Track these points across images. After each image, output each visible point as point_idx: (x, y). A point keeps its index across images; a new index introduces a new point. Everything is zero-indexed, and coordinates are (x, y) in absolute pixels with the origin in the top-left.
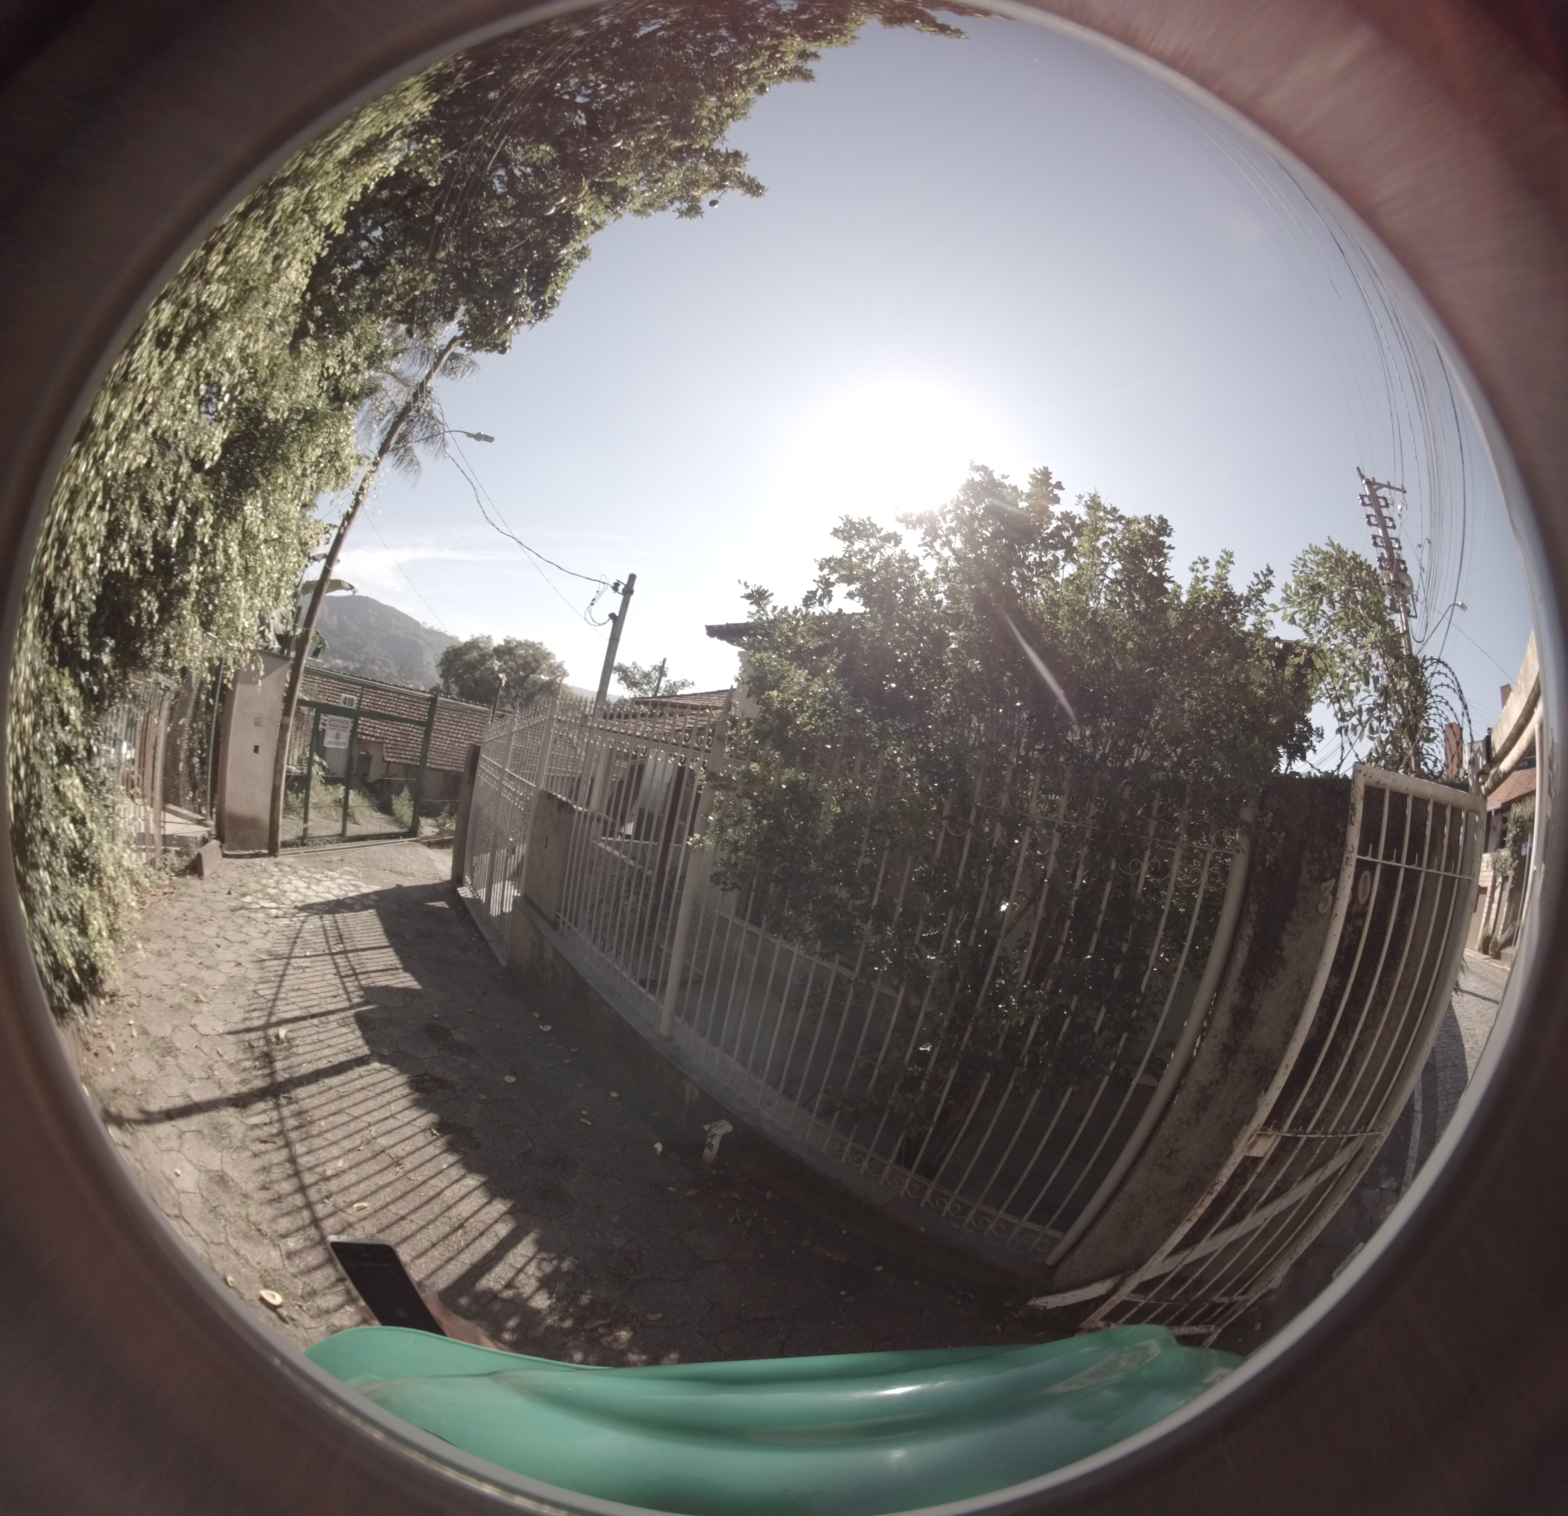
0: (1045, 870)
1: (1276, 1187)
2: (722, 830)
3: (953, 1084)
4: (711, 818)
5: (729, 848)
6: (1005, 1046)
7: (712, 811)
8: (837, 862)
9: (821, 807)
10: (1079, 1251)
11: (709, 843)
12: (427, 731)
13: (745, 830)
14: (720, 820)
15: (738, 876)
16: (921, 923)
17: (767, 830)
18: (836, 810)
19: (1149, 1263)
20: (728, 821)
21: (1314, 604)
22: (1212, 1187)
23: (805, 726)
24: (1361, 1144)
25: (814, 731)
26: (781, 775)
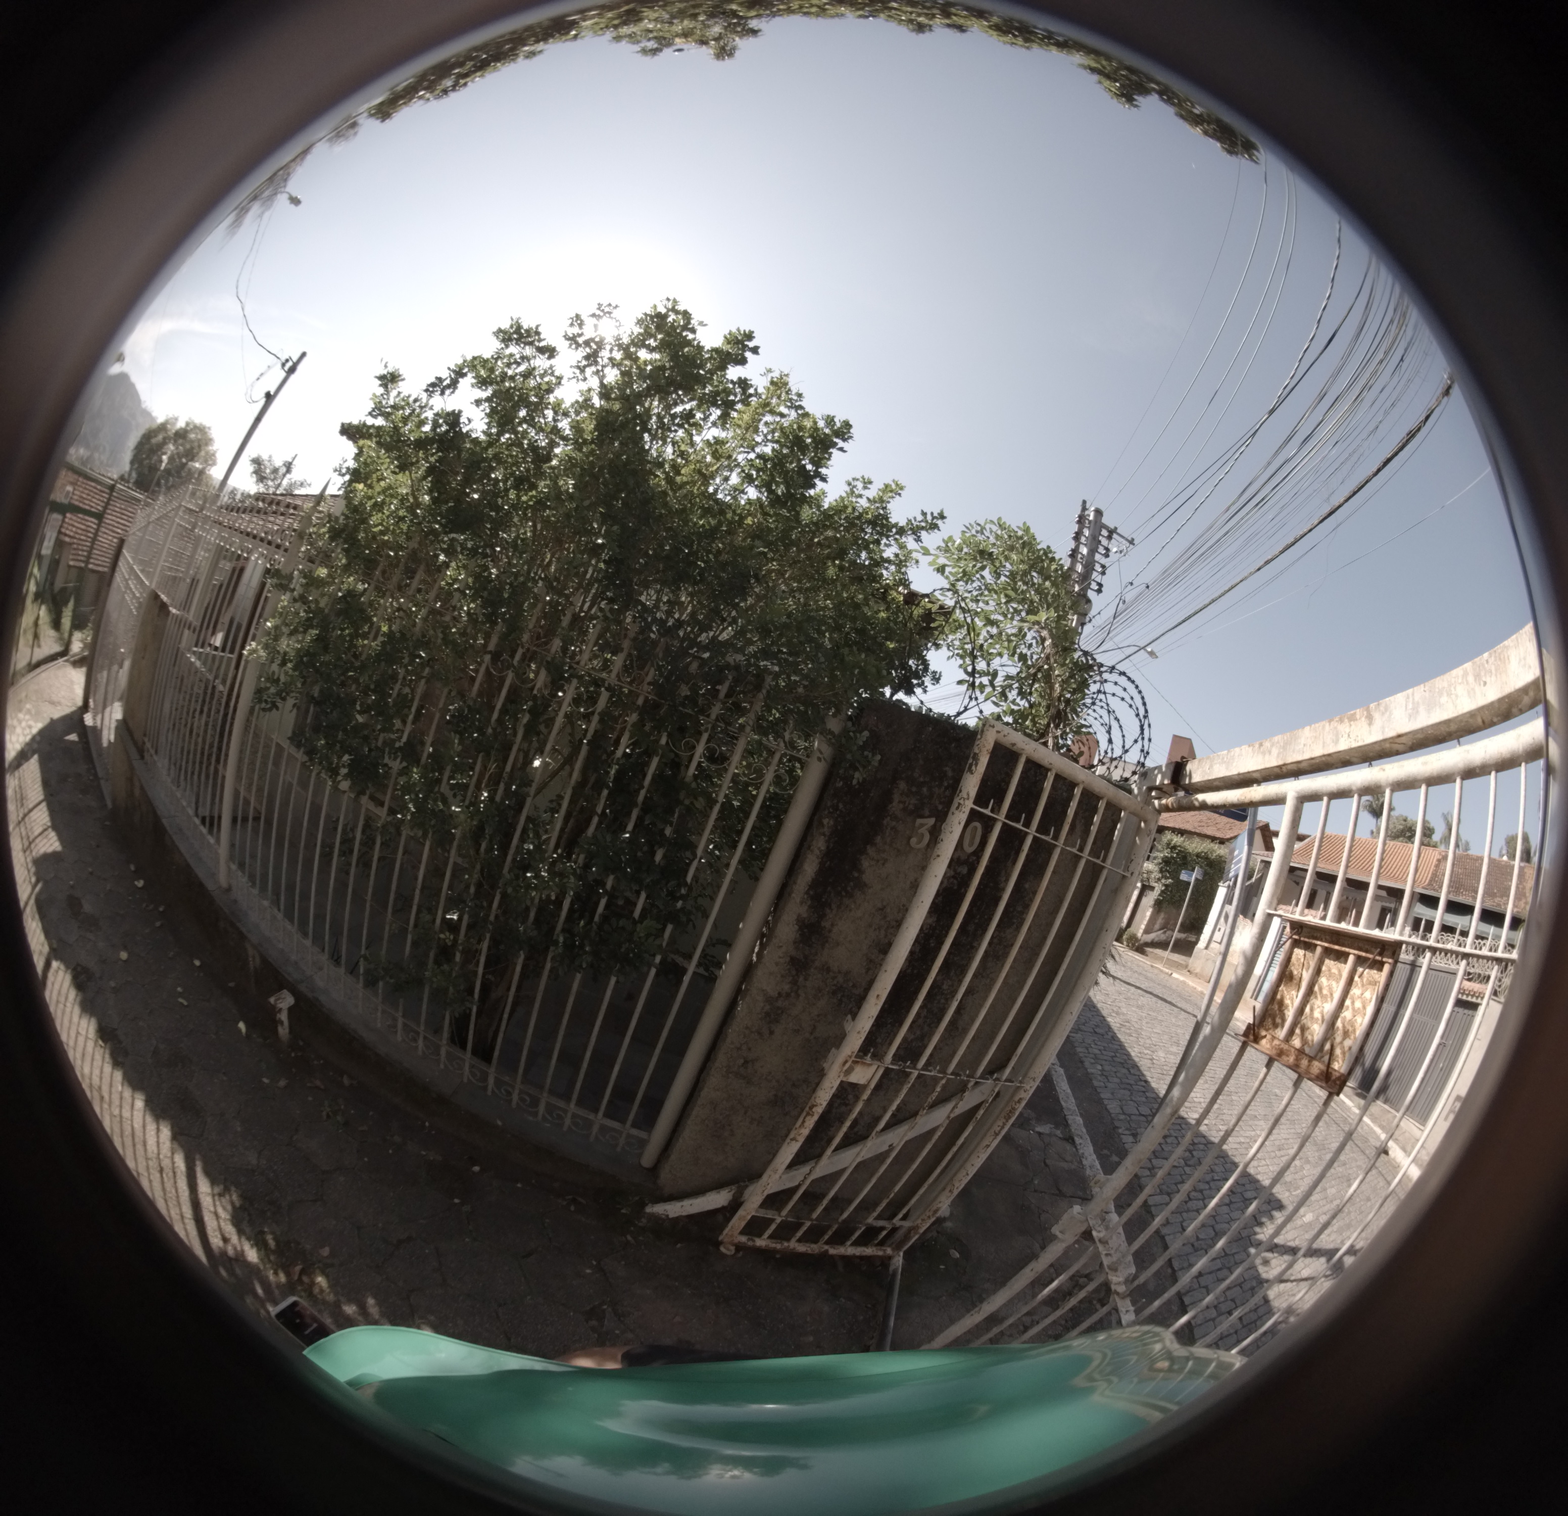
0: (586, 730)
1: (893, 1115)
2: (276, 639)
3: (488, 957)
4: (269, 624)
5: (278, 661)
6: (537, 920)
7: (274, 617)
8: (372, 687)
9: (372, 624)
10: (674, 1156)
11: (262, 653)
12: (99, 525)
13: (298, 641)
14: (276, 628)
15: (279, 694)
16: (449, 768)
17: (312, 641)
18: (385, 629)
19: (765, 1177)
20: (285, 630)
21: (974, 566)
22: (811, 1108)
23: (376, 526)
24: (996, 1090)
25: (382, 533)
26: (343, 583)
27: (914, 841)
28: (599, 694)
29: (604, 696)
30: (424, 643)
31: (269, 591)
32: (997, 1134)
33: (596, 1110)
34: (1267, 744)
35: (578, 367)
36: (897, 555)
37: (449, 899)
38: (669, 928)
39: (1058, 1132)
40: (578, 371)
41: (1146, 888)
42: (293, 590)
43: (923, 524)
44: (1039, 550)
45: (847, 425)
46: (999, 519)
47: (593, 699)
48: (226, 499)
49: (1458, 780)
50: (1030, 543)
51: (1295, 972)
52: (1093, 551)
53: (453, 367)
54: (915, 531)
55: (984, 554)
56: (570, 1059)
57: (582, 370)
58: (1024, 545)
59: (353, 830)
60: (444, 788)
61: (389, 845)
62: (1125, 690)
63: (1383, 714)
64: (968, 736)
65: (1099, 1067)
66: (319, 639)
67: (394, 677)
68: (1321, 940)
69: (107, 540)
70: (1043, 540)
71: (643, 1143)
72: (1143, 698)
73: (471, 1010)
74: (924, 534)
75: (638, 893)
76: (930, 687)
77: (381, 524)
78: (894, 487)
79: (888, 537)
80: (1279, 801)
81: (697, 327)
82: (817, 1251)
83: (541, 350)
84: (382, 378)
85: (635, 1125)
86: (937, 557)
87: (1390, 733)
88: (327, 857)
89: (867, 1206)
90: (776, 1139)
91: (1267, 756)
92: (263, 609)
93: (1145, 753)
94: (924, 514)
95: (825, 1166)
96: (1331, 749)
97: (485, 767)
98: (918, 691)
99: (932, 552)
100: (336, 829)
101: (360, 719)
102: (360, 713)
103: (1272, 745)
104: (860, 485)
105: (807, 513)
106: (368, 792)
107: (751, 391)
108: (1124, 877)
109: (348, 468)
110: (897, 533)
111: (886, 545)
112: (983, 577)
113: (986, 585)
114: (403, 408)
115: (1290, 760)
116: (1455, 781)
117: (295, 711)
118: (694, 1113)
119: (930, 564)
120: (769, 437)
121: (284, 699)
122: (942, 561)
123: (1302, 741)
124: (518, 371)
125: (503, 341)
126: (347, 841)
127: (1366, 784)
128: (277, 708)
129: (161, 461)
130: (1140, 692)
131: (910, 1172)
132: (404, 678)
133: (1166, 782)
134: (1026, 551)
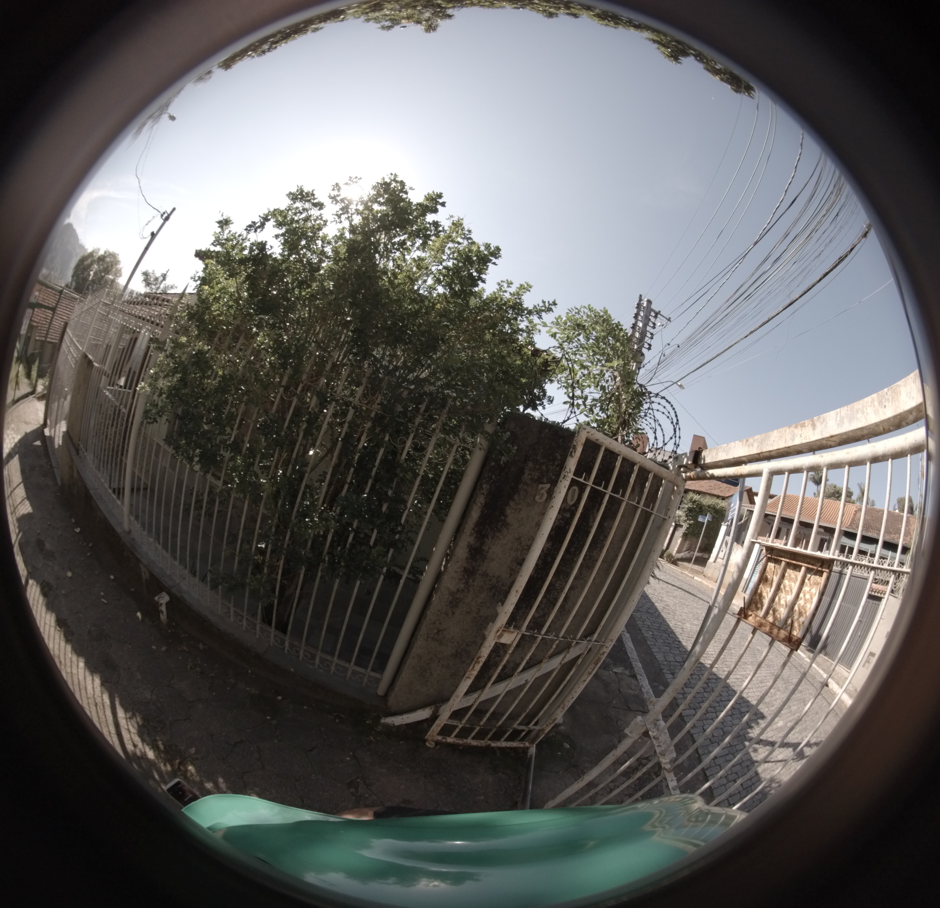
0: (341, 433)
1: (527, 663)
2: (156, 380)
3: (283, 570)
4: (152, 371)
5: (157, 394)
6: (312, 546)
7: (155, 367)
8: (213, 408)
9: (213, 370)
10: (396, 689)
11: (148, 389)
12: (53, 315)
13: (169, 381)
14: (156, 373)
15: (158, 413)
16: (259, 456)
17: (177, 381)
18: (220, 373)
19: (451, 700)
20: (162, 375)
21: (574, 333)
22: (478, 659)
23: (215, 311)
24: (589, 647)
25: (219, 315)
26: (195, 346)
27: (537, 497)
28: (348, 411)
29: (351, 411)
30: (243, 381)
31: (152, 352)
32: (590, 674)
33: (349, 661)
34: (751, 440)
35: (337, 215)
36: (527, 327)
37: (260, 535)
38: (391, 551)
39: (627, 672)
40: (336, 217)
41: (677, 526)
42: (166, 351)
43: (543, 308)
44: (613, 324)
45: (498, 249)
46: (589, 305)
47: (344, 414)
48: (127, 296)
49: (868, 464)
50: (608, 320)
51: (769, 577)
52: (645, 325)
53: (262, 215)
54: (538, 312)
55: (579, 326)
56: (333, 631)
57: (339, 216)
58: (604, 321)
59: (202, 494)
60: (256, 468)
61: (224, 503)
62: (664, 407)
63: (822, 423)
64: (570, 435)
65: (651, 633)
66: (181, 380)
67: (226, 402)
68: (785, 558)
69: (58, 323)
70: (616, 318)
71: (378, 681)
72: (675, 412)
73: (274, 602)
74: (543, 314)
75: (372, 530)
76: (547, 406)
77: (218, 310)
78: (526, 286)
79: (522, 316)
80: (758, 474)
81: (408, 190)
82: (484, 745)
83: (315, 205)
84: (220, 222)
85: (373, 670)
86: (552, 328)
87: (826, 435)
88: (187, 511)
89: (513, 717)
90: (458, 677)
91: (751, 448)
92: (149, 362)
93: (677, 445)
94: (544, 302)
95: (487, 693)
96: (790, 444)
97: (280, 455)
98: (540, 408)
99: (549, 325)
100: (192, 494)
101: (206, 427)
102: (206, 424)
103: (754, 441)
104: (505, 285)
105: (473, 302)
106: (211, 472)
107: (441, 229)
108: (664, 519)
109: (199, 277)
110: (527, 314)
111: (521, 321)
112: (579, 340)
113: (581, 345)
114: (232, 240)
115: (765, 450)
116: (866, 464)
117: (167, 423)
118: (408, 662)
119: (547, 332)
120: (451, 256)
121: (161, 416)
122: (554, 330)
123: (772, 439)
124: (301, 217)
125: (292, 199)
126: (199, 502)
127: (811, 465)
128: (157, 422)
129: (89, 275)
130: (674, 409)
131: (538, 697)
132: (232, 402)
133: (689, 463)
134: (605, 324)
